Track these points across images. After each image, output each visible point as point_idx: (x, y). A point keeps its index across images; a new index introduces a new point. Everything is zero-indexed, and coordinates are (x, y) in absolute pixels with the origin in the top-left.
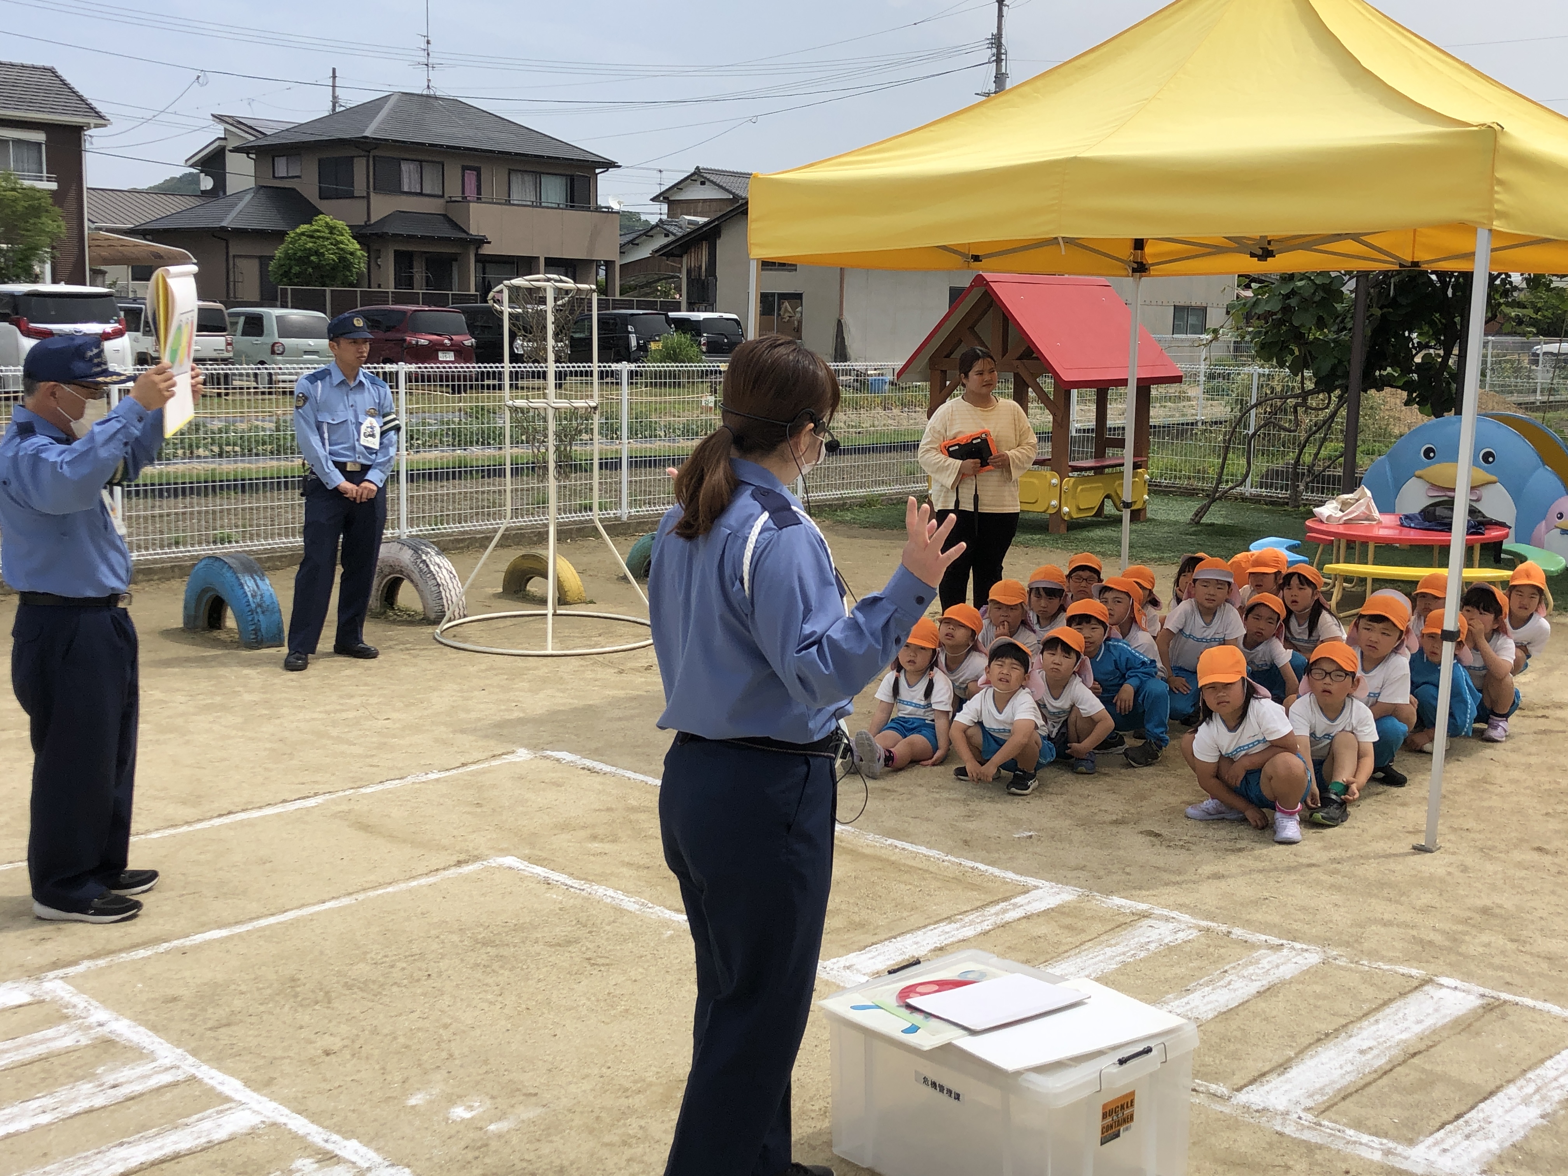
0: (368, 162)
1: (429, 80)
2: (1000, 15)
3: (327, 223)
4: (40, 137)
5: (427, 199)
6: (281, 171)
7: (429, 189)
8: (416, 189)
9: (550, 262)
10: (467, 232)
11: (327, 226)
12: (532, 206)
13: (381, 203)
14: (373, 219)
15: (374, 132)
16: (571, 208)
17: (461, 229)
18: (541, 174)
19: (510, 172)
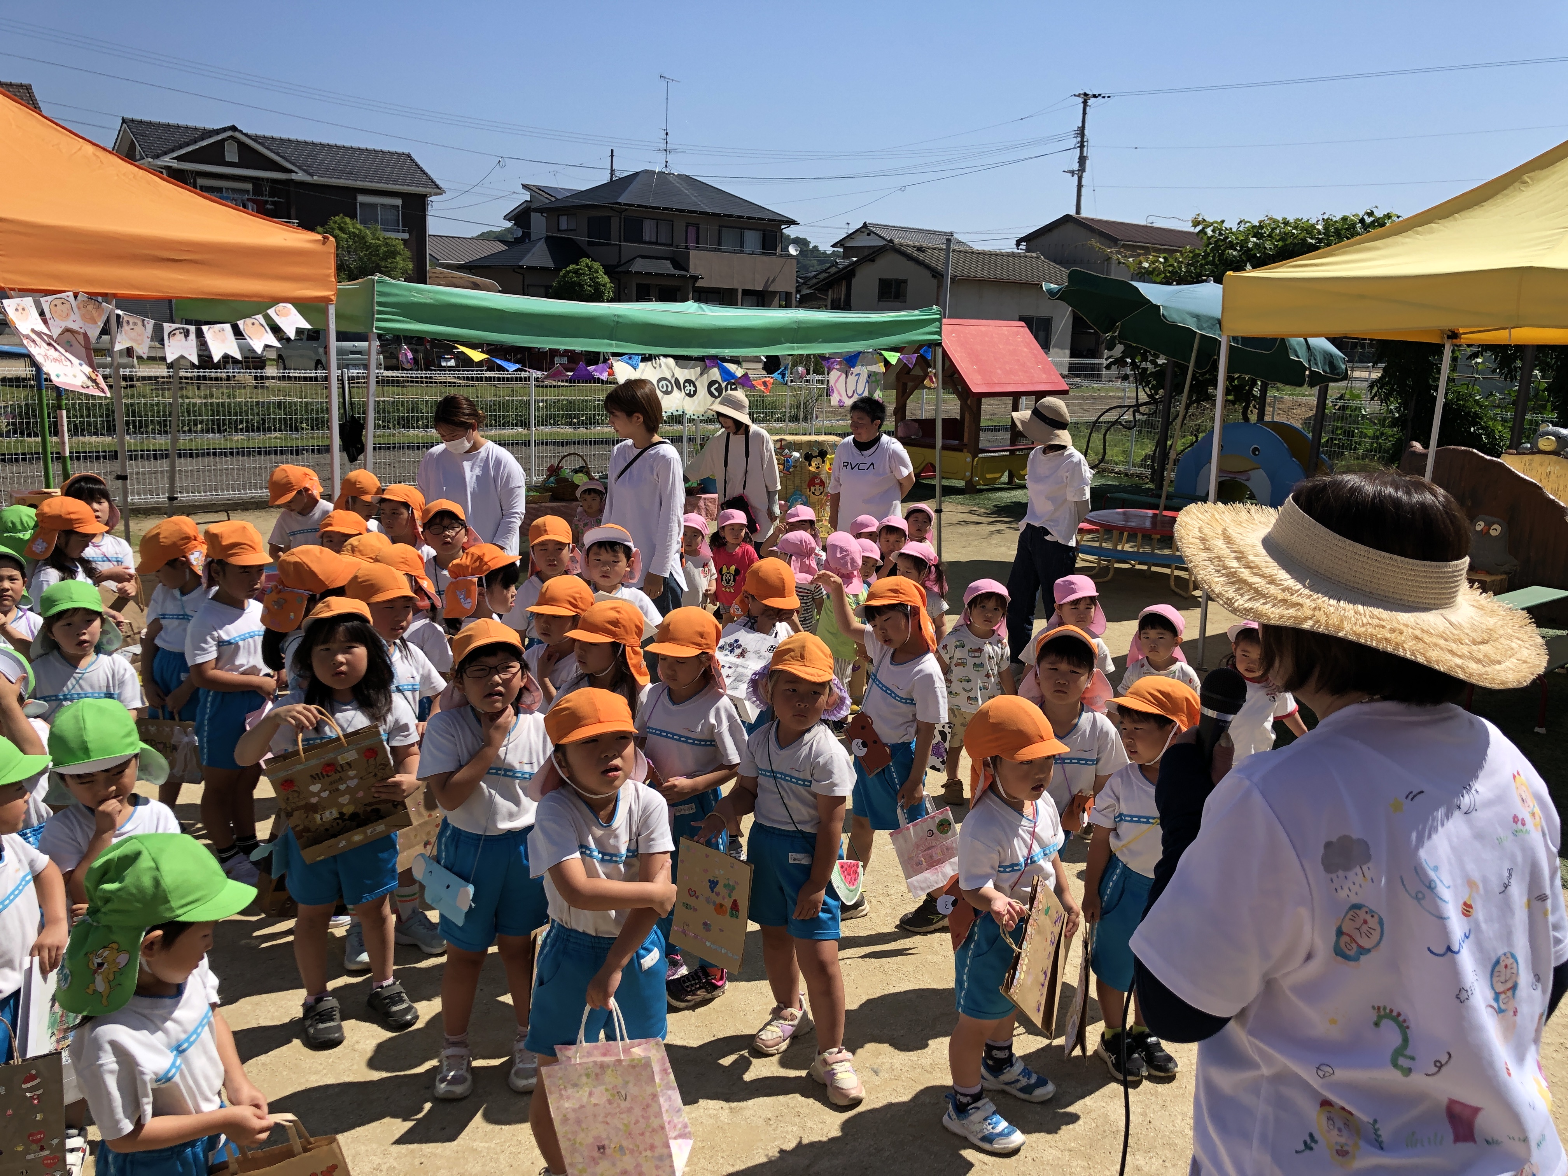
0: (620, 219)
1: (666, 163)
2: (1084, 113)
3: (587, 264)
4: (398, 202)
5: (660, 248)
6: (563, 226)
7: (662, 240)
8: (654, 240)
9: (746, 292)
10: (687, 271)
11: (587, 266)
12: (734, 252)
13: (628, 249)
14: (622, 261)
15: (625, 199)
16: (763, 254)
17: (682, 269)
18: (742, 229)
19: (720, 227)
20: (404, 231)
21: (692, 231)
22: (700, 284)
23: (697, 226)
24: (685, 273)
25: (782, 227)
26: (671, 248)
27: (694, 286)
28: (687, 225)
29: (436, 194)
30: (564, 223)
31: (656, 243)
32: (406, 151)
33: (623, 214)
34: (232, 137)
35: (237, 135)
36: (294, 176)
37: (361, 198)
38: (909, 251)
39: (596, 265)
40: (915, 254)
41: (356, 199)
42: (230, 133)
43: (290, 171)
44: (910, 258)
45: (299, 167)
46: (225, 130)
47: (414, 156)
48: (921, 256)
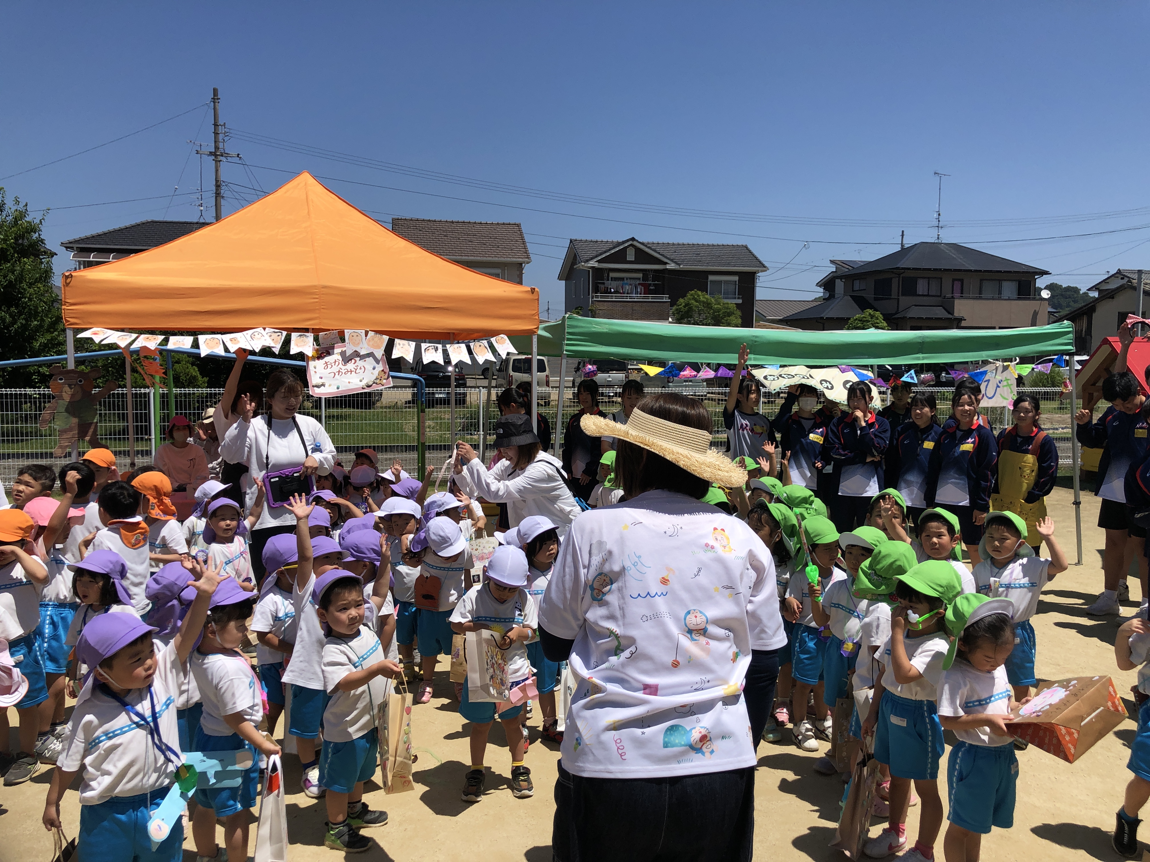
0: (899, 280)
1: (938, 235)
3: (870, 314)
4: (736, 278)
5: (931, 298)
6: (856, 287)
7: (933, 292)
8: (925, 293)
10: (952, 314)
12: (993, 299)
13: (905, 301)
14: (900, 310)
15: (903, 264)
16: (1019, 299)
17: (949, 313)
18: (1000, 281)
19: (981, 280)
20: (738, 298)
21: (957, 285)
22: (963, 324)
23: (962, 281)
24: (950, 316)
25: (1036, 277)
26: (940, 299)
27: (958, 326)
28: (954, 280)
29: (762, 271)
30: (857, 285)
31: (928, 295)
32: (744, 244)
33: (901, 275)
34: (631, 245)
35: (635, 243)
36: (668, 267)
37: (711, 278)
39: (877, 314)
41: (707, 278)
42: (630, 243)
43: (666, 263)
45: (672, 260)
46: (627, 241)
47: (749, 247)
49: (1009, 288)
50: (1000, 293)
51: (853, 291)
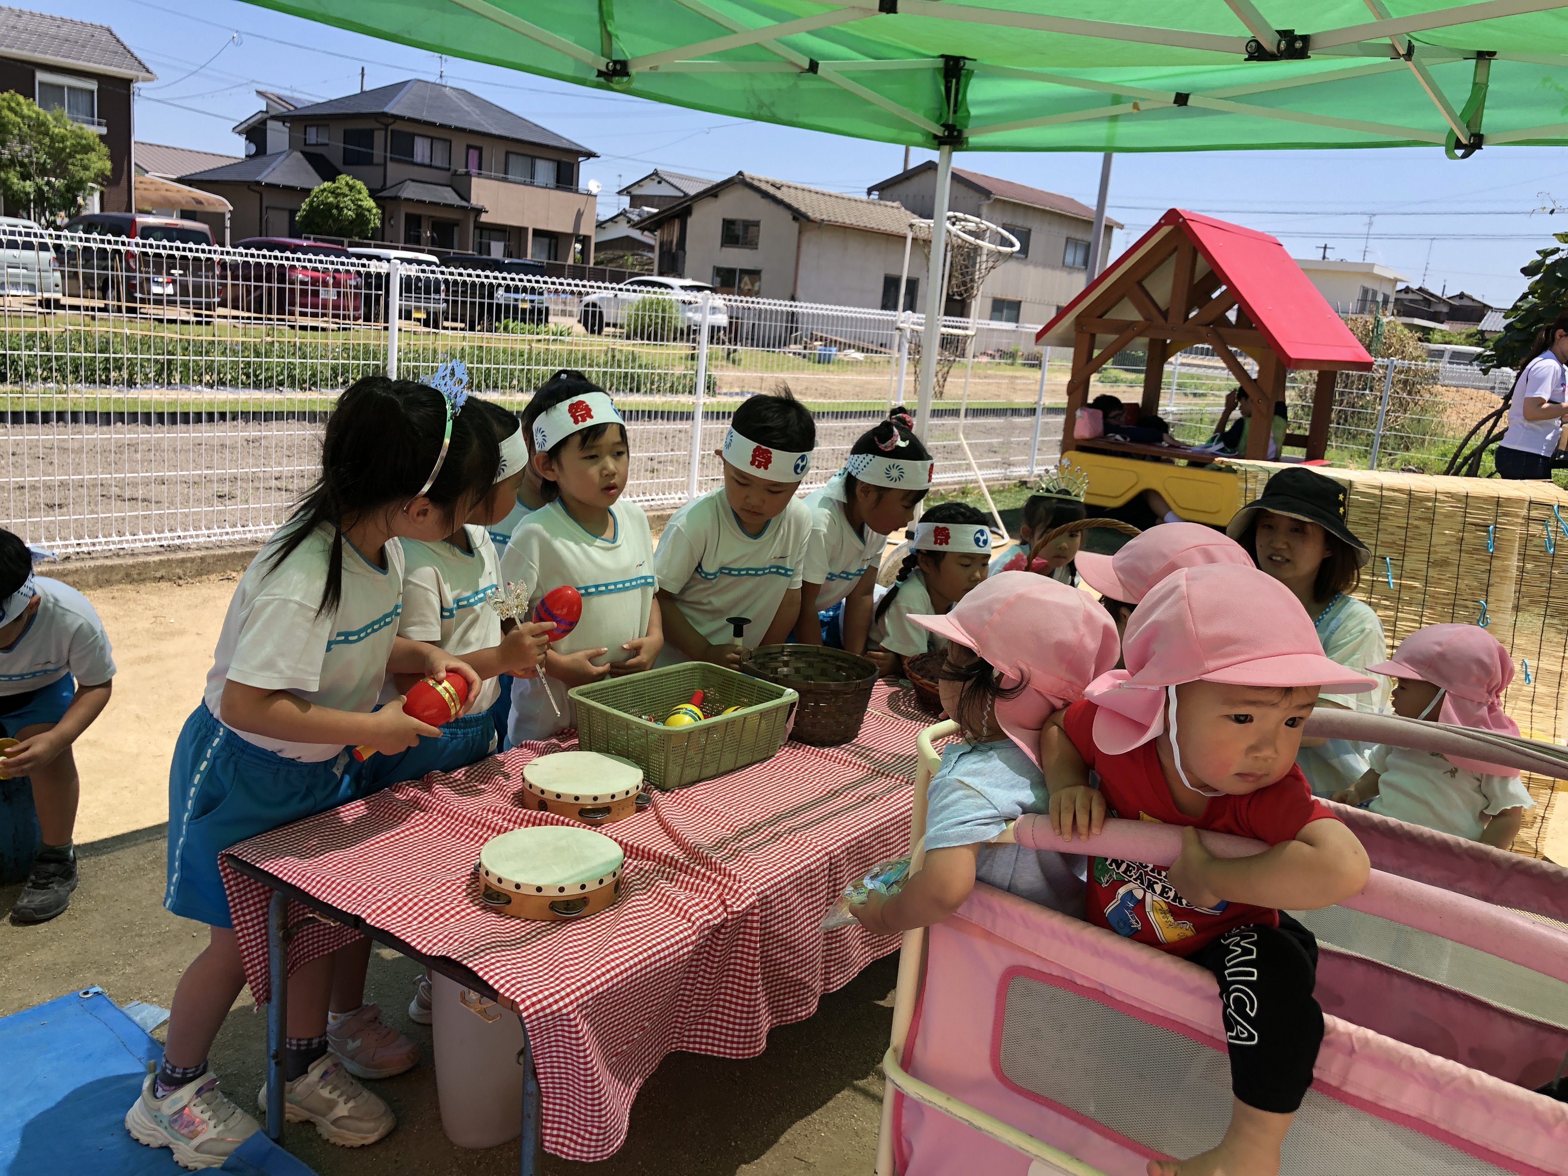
0: (386, 134)
4: (92, 85)
5: (436, 172)
6: (312, 139)
7: (437, 163)
8: (427, 161)
9: (537, 233)
10: (468, 200)
11: (347, 184)
12: (524, 183)
13: (395, 171)
14: (389, 184)
15: (393, 108)
16: (557, 188)
17: (462, 198)
18: (533, 158)
19: (507, 153)
20: (99, 124)
21: (474, 155)
22: (484, 218)
23: (480, 149)
24: (464, 204)
25: (580, 159)
26: (448, 174)
27: (475, 221)
28: (469, 147)
29: (145, 80)
30: (312, 136)
31: (430, 166)
32: (105, 24)
33: (390, 128)
37: (41, 75)
38: (764, 186)
39: (359, 184)
40: (772, 190)
41: (33, 75)
44: (765, 195)
47: (115, 32)
48: (778, 194)
49: (545, 170)
50: (532, 176)
51: (305, 144)
